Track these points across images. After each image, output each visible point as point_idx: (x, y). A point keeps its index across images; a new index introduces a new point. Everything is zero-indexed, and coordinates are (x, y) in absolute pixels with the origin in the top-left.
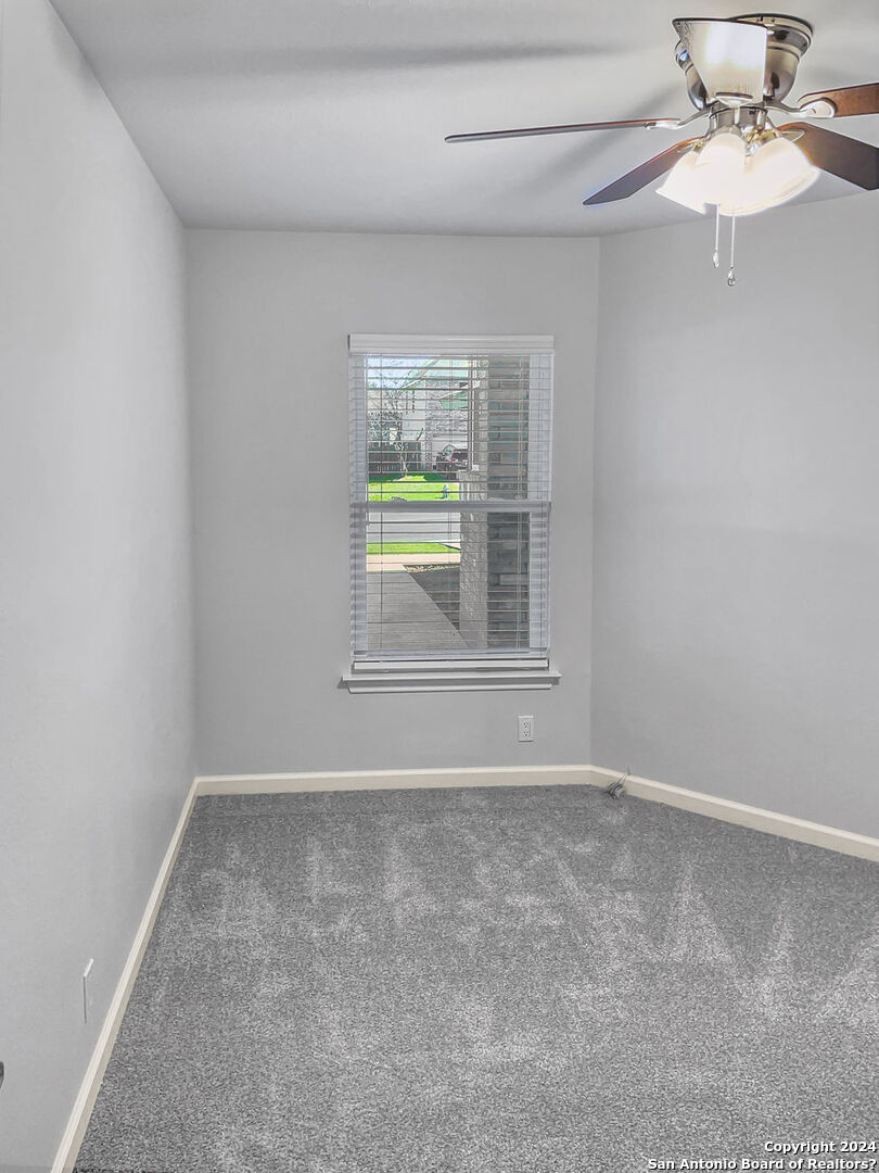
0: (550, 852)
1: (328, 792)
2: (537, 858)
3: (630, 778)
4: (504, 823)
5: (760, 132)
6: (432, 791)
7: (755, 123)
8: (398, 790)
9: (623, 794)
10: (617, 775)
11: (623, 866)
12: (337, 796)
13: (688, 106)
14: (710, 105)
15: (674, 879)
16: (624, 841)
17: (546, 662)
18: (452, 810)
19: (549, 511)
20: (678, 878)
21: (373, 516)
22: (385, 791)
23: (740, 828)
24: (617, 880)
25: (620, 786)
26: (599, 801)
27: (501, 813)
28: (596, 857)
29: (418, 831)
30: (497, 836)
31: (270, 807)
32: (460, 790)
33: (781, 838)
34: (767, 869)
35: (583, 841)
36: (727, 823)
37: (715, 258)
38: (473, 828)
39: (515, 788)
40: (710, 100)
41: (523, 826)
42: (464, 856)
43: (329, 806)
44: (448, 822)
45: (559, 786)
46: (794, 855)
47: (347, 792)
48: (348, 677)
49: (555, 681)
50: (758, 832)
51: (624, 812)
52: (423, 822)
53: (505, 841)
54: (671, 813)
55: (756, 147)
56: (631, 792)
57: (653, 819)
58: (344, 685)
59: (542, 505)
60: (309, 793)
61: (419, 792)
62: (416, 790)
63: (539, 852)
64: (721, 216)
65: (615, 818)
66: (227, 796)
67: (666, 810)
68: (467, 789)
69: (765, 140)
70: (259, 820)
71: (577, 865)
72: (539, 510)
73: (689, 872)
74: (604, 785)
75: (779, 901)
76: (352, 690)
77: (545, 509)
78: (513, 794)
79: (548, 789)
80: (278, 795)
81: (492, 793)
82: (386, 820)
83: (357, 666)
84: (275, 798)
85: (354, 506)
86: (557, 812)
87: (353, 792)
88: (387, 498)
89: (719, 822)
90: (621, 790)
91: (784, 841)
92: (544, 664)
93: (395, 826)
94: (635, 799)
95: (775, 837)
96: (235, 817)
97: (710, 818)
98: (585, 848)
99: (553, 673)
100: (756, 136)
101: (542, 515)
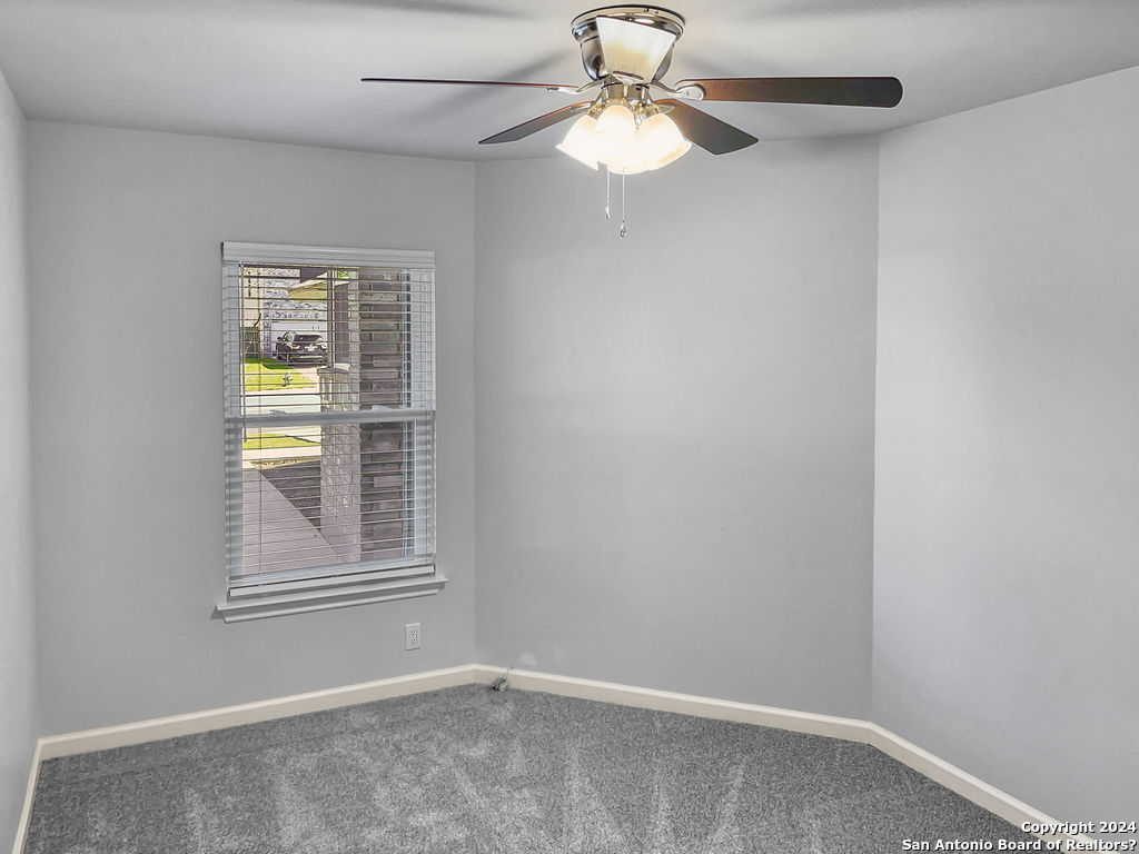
0: (446, 761)
1: (201, 734)
2: (434, 770)
3: (513, 672)
4: (397, 737)
5: (644, 105)
6: (317, 714)
7: (640, 97)
8: (281, 720)
9: (507, 689)
10: (500, 671)
11: (516, 764)
12: (214, 736)
13: (584, 75)
14: (602, 77)
15: (563, 769)
16: (512, 736)
17: (432, 567)
18: (341, 733)
19: (433, 420)
20: (567, 766)
21: (251, 432)
22: (266, 722)
23: (610, 706)
24: (513, 779)
25: (504, 681)
26: (486, 699)
27: (392, 727)
28: (490, 758)
29: (308, 761)
30: (392, 753)
31: (134, 762)
32: (348, 709)
33: (647, 710)
34: (639, 743)
35: (476, 743)
36: (601, 703)
37: (607, 210)
38: (366, 749)
39: (403, 698)
40: (603, 73)
41: (416, 738)
42: (360, 781)
43: (205, 749)
44: (340, 746)
45: (447, 689)
46: (658, 724)
47: (224, 730)
48: (223, 606)
49: (441, 585)
50: (627, 707)
51: (510, 706)
52: (312, 751)
53: (401, 757)
54: (551, 701)
55: (642, 118)
56: (514, 685)
57: (536, 710)
58: (218, 614)
59: (426, 413)
60: (178, 738)
61: (304, 718)
62: (300, 717)
63: (435, 764)
64: (611, 173)
65: (503, 714)
66: (79, 756)
67: (548, 699)
68: (354, 707)
69: (649, 114)
70: (124, 779)
71: (473, 769)
72: (423, 418)
73: (575, 758)
74: (489, 682)
75: (653, 772)
76: (227, 619)
77: (429, 417)
78: (402, 704)
79: (435, 694)
80: (142, 746)
81: (380, 707)
82: (272, 756)
83: (234, 593)
84: (139, 750)
85: (229, 421)
86: (447, 717)
87: (230, 729)
88: (266, 411)
89: (593, 702)
90: (505, 684)
91: (650, 713)
92: (431, 570)
93: (283, 761)
94: (519, 691)
95: (641, 709)
96: (91, 780)
97: (585, 701)
98: (479, 751)
99: (440, 578)
100: (641, 109)
101: (426, 423)
